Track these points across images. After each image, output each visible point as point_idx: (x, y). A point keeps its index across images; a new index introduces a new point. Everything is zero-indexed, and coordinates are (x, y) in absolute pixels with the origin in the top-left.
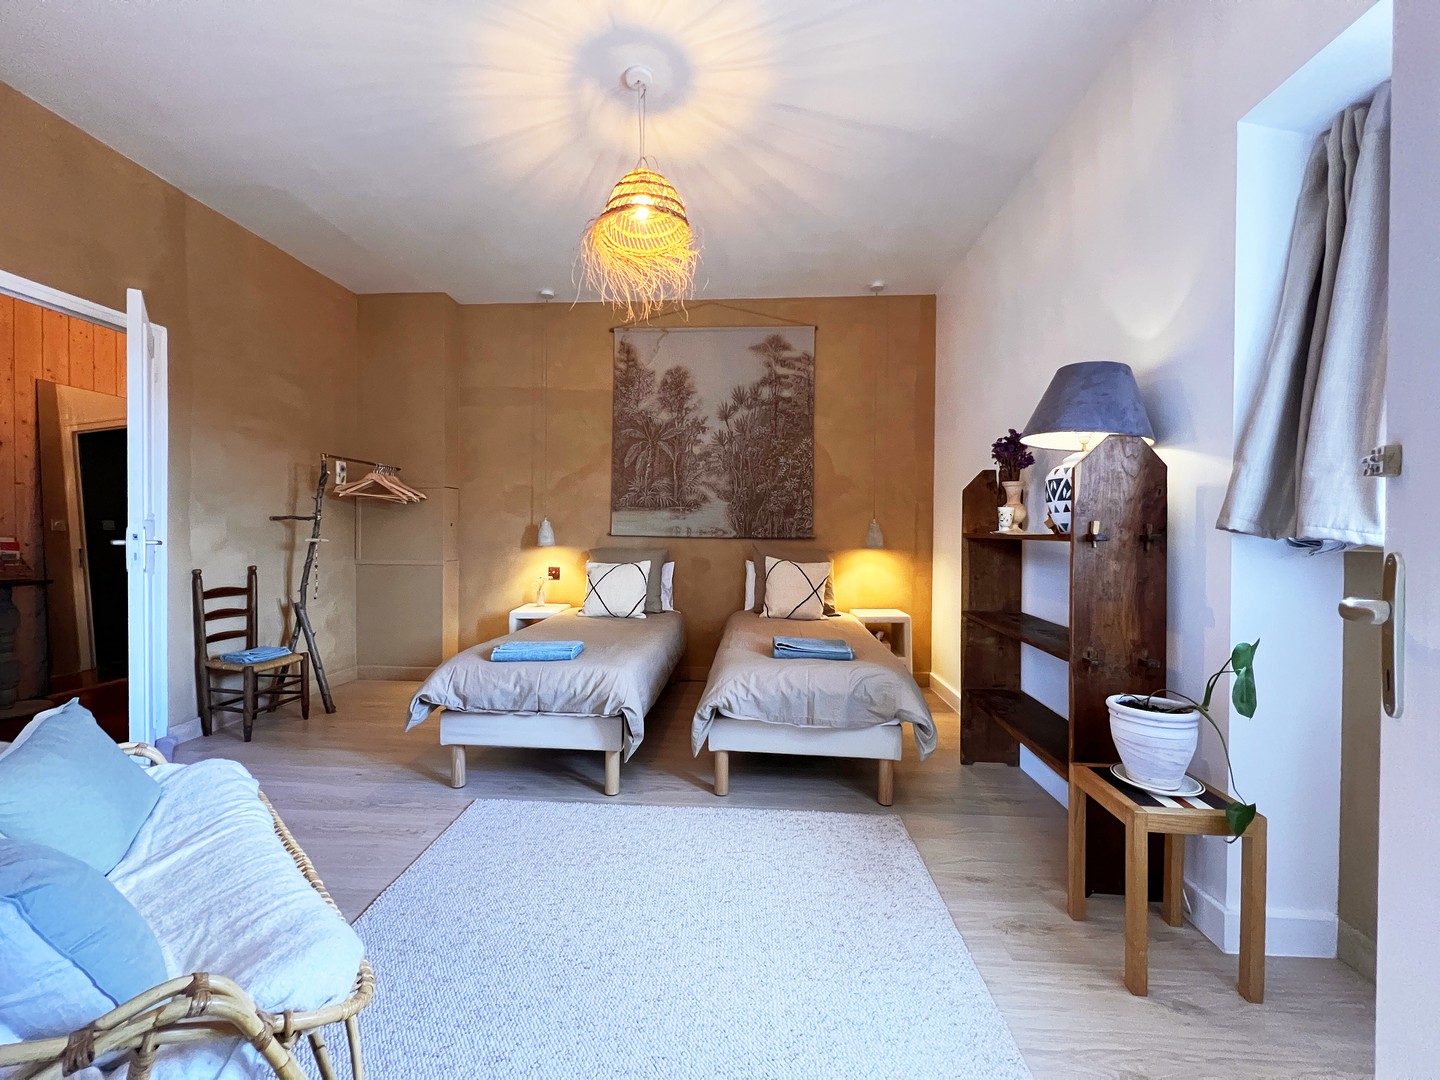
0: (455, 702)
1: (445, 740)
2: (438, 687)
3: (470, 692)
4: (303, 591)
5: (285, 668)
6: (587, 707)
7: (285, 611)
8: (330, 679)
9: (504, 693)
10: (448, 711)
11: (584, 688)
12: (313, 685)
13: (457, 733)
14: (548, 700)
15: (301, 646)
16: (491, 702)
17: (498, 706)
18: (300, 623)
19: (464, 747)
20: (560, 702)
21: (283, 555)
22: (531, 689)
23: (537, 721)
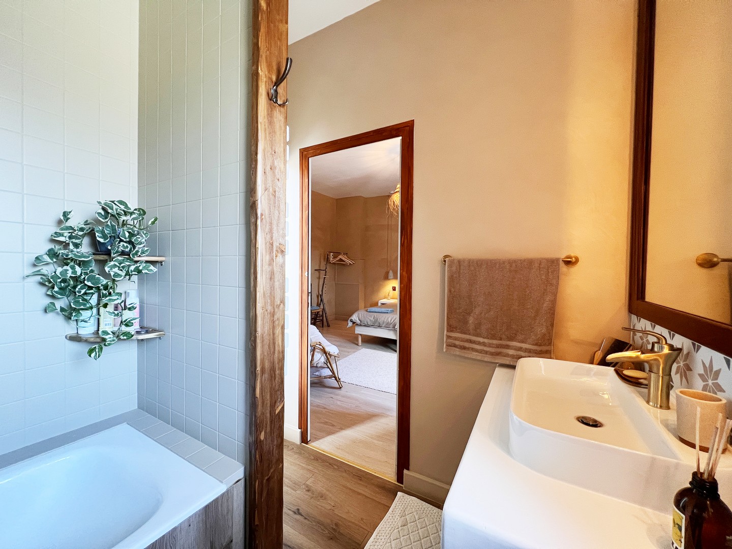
0: (358, 322)
1: (357, 332)
2: (355, 317)
3: (362, 319)
4: (322, 291)
5: (318, 312)
6: (391, 326)
7: (318, 297)
8: (329, 317)
9: (370, 320)
10: (357, 324)
11: (391, 321)
12: (325, 318)
13: (359, 330)
14: (381, 323)
15: (322, 307)
16: (367, 323)
17: (369, 324)
18: (321, 300)
19: (361, 335)
20: (384, 324)
21: (317, 280)
22: (377, 320)
23: (379, 330)
